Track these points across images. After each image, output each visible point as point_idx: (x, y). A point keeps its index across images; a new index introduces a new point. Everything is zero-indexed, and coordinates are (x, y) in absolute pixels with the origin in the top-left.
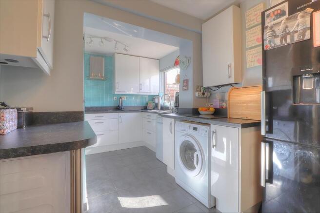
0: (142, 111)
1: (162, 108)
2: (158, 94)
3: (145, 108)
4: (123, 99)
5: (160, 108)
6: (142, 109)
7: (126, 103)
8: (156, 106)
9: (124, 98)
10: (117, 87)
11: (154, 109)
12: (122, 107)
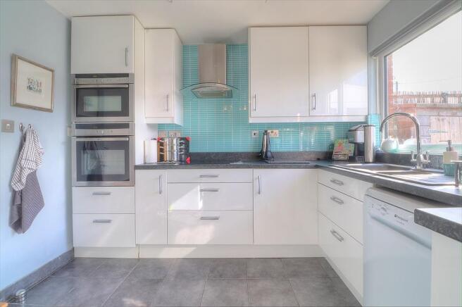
0: (317, 167)
1: (379, 158)
2: (362, 119)
3: (327, 158)
4: (272, 135)
5: (370, 157)
6: (318, 159)
7: (279, 143)
8: (359, 153)
9: (275, 134)
10: (253, 107)
11: (351, 160)
12: (269, 154)
